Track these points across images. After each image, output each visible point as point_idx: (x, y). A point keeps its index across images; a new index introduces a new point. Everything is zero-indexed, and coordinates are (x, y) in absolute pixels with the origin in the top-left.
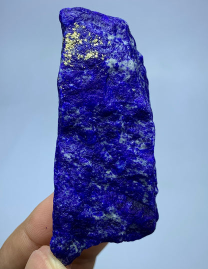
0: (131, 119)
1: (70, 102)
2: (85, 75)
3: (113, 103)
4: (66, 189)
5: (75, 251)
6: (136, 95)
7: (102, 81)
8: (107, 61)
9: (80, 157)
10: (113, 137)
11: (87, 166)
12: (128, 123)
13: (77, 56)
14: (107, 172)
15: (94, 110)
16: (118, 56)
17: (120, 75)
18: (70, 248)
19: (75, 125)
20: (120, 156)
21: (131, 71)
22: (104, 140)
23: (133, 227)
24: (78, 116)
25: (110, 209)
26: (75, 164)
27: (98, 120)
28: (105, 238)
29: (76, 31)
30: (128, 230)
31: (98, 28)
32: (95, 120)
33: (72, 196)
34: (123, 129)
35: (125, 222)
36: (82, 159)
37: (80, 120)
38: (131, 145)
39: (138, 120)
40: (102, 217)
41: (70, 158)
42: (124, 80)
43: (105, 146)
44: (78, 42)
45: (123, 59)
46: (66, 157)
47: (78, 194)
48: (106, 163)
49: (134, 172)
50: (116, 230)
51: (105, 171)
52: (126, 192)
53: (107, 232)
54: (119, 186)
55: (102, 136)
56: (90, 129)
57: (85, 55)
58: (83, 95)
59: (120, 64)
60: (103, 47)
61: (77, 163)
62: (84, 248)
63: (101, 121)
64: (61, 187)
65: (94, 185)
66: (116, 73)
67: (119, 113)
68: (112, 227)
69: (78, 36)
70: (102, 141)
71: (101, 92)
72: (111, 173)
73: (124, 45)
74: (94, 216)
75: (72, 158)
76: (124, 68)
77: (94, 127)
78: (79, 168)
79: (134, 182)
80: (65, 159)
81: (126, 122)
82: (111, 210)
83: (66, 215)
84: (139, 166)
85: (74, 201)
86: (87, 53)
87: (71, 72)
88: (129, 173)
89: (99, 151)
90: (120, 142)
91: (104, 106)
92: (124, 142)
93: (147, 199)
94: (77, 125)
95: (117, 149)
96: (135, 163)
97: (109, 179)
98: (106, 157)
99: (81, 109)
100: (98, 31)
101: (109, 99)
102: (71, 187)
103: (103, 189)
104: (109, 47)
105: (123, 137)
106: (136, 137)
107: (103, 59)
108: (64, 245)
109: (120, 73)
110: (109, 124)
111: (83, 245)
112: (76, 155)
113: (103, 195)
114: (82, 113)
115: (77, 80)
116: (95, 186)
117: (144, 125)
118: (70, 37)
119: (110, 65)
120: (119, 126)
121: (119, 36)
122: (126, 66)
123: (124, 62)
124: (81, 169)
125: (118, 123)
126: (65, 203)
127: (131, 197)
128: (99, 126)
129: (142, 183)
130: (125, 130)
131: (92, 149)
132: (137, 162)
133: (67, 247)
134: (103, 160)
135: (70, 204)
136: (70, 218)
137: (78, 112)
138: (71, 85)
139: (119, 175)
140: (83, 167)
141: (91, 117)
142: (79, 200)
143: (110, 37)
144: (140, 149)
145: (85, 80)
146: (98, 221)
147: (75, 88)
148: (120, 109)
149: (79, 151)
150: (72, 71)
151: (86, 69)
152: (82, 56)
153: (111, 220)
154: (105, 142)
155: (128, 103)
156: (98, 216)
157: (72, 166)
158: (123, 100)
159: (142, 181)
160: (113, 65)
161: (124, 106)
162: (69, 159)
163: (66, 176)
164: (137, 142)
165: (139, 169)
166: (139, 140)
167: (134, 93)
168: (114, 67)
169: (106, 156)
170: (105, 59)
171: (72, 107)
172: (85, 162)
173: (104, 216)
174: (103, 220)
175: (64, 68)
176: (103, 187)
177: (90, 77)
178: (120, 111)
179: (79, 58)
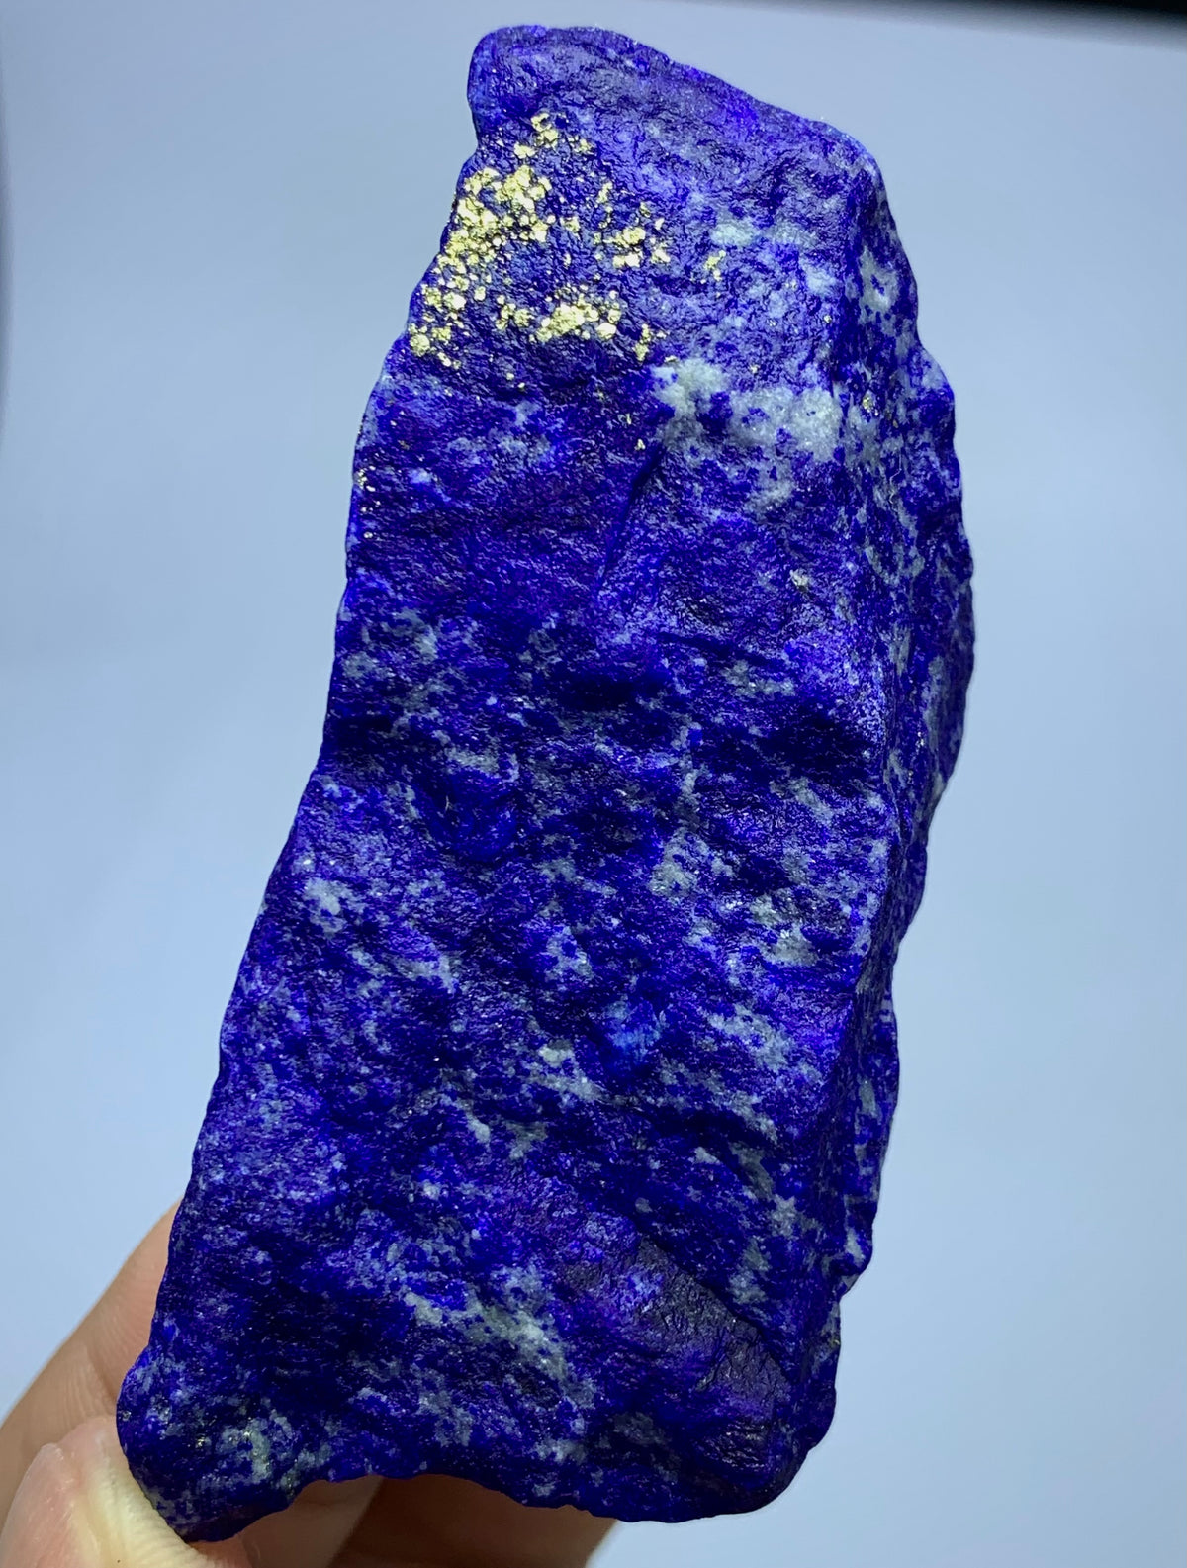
0: (749, 756)
1: (389, 577)
2: (517, 433)
3: (647, 632)
4: (271, 1085)
5: (247, 1468)
6: (808, 614)
7: (604, 487)
8: (662, 372)
9: (393, 918)
10: (619, 848)
11: (421, 982)
12: (727, 778)
13: (497, 309)
14: (544, 1051)
15: (526, 657)
16: (744, 350)
17: (732, 472)
18: (216, 1440)
19: (403, 721)
20: (638, 972)
21: (802, 460)
22: (562, 849)
23: (637, 1429)
24: (424, 673)
25: (513, 1282)
26: (360, 957)
27: (542, 723)
28: (456, 1448)
29: (532, 162)
30: (604, 1444)
31: (666, 162)
32: (526, 714)
33: (296, 1135)
34: (687, 807)
35: (589, 1385)
36: (405, 932)
37: (433, 700)
38: (717, 918)
39: (796, 774)
40: (456, 1316)
41: (335, 908)
42: (748, 508)
43: (564, 890)
44: (527, 228)
45: (768, 374)
46: (313, 903)
47: (341, 1136)
48: (548, 996)
49: (702, 1094)
50: (524, 1418)
51: (534, 1043)
52: (643, 1206)
53: (470, 1419)
54: (602, 1158)
55: (551, 825)
56: (484, 763)
57: (545, 311)
58: (475, 548)
59: (740, 403)
60: (665, 283)
61: (367, 949)
62: (318, 1473)
63: (558, 733)
64: (247, 1071)
65: (451, 1109)
66: (708, 453)
67: (679, 703)
68: (506, 1392)
69: (538, 192)
70: (550, 855)
71: (589, 552)
72: (566, 1066)
73: (802, 288)
74: (411, 1299)
75: (346, 914)
76: (764, 434)
77: (513, 759)
78: (374, 985)
79: (703, 1155)
80: (306, 914)
81: (717, 770)
82: (517, 1291)
83: (232, 1242)
84: (735, 1063)
85: (297, 1171)
86: (557, 302)
87: (439, 402)
88: (673, 1091)
89: (518, 909)
90: (655, 887)
91: (583, 638)
92: (677, 888)
93: (758, 1280)
94: (413, 720)
95: (626, 924)
96: (719, 1036)
97: (549, 1098)
98: (555, 961)
99: (446, 630)
100: (662, 185)
101: (626, 602)
102: (307, 1083)
103: (500, 1150)
104: (700, 288)
105: (677, 858)
106: (761, 877)
107: (641, 351)
108: (181, 1412)
109: (731, 456)
110: (602, 758)
111: (313, 1449)
112: (371, 900)
113: (492, 1182)
114: (449, 654)
115: (461, 455)
116: (455, 1120)
117: (823, 813)
118: (484, 195)
119: (675, 396)
120: (661, 786)
121: (787, 234)
122: (778, 418)
123: (774, 398)
124: (384, 992)
125: (663, 764)
126: (245, 1171)
127: (666, 1244)
128: (541, 756)
129: (745, 1176)
130: (702, 816)
131: (482, 889)
132: (730, 1030)
133: (201, 1430)
134: (529, 969)
135: (268, 1182)
136: (254, 1268)
137: (428, 644)
138: (423, 476)
139: (613, 1090)
140: (401, 983)
141: (501, 693)
142: (334, 1178)
143: (731, 233)
144: (772, 959)
145: (511, 459)
146: (430, 1332)
147: (437, 498)
148: (685, 679)
149: (403, 883)
150: (449, 392)
151: (530, 395)
152: (522, 316)
153: (506, 1351)
154: (566, 868)
155: (742, 655)
156: (437, 1302)
157: (337, 959)
158: (717, 632)
159: (744, 1160)
160: (697, 399)
161: (715, 666)
162: (326, 913)
163: (294, 1015)
164: (763, 908)
165: (731, 1082)
166: (776, 903)
167: (796, 597)
168: (702, 418)
169: (553, 948)
170: (657, 356)
171: (397, 606)
172: (414, 956)
173: (469, 1313)
174: (458, 1334)
175: (403, 368)
176: (502, 1137)
177: (543, 449)
178: (683, 691)
179: (501, 327)
